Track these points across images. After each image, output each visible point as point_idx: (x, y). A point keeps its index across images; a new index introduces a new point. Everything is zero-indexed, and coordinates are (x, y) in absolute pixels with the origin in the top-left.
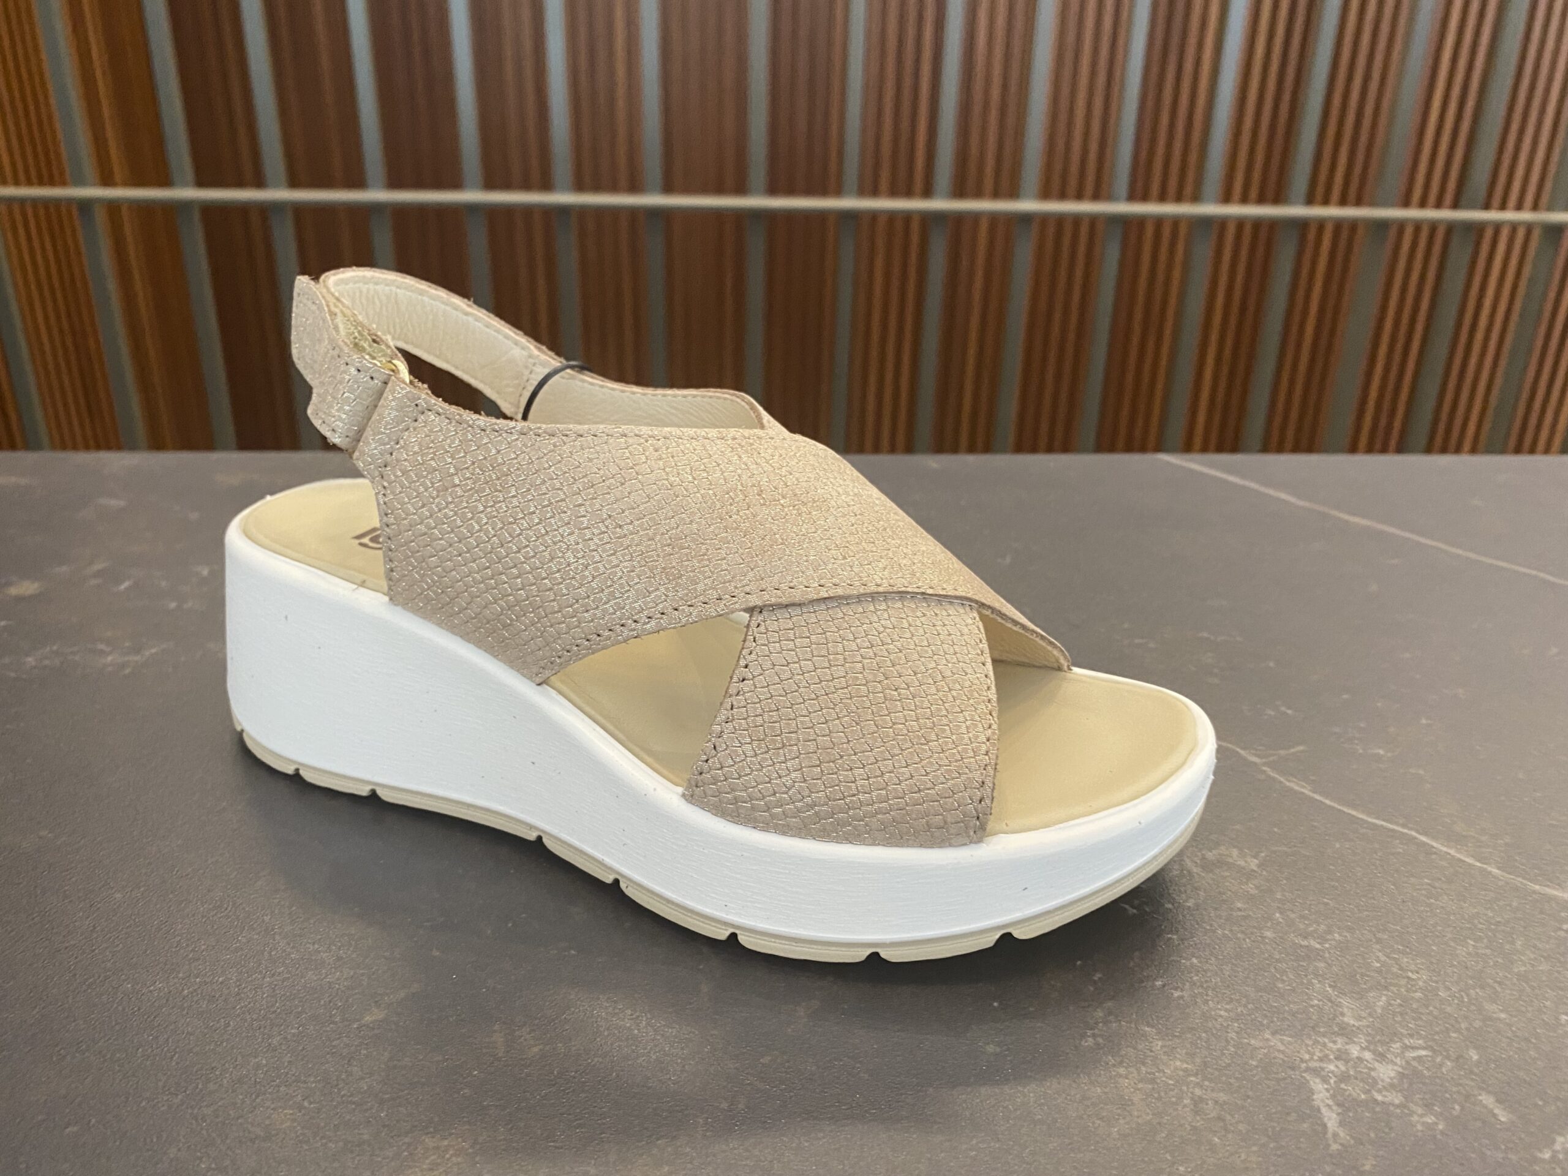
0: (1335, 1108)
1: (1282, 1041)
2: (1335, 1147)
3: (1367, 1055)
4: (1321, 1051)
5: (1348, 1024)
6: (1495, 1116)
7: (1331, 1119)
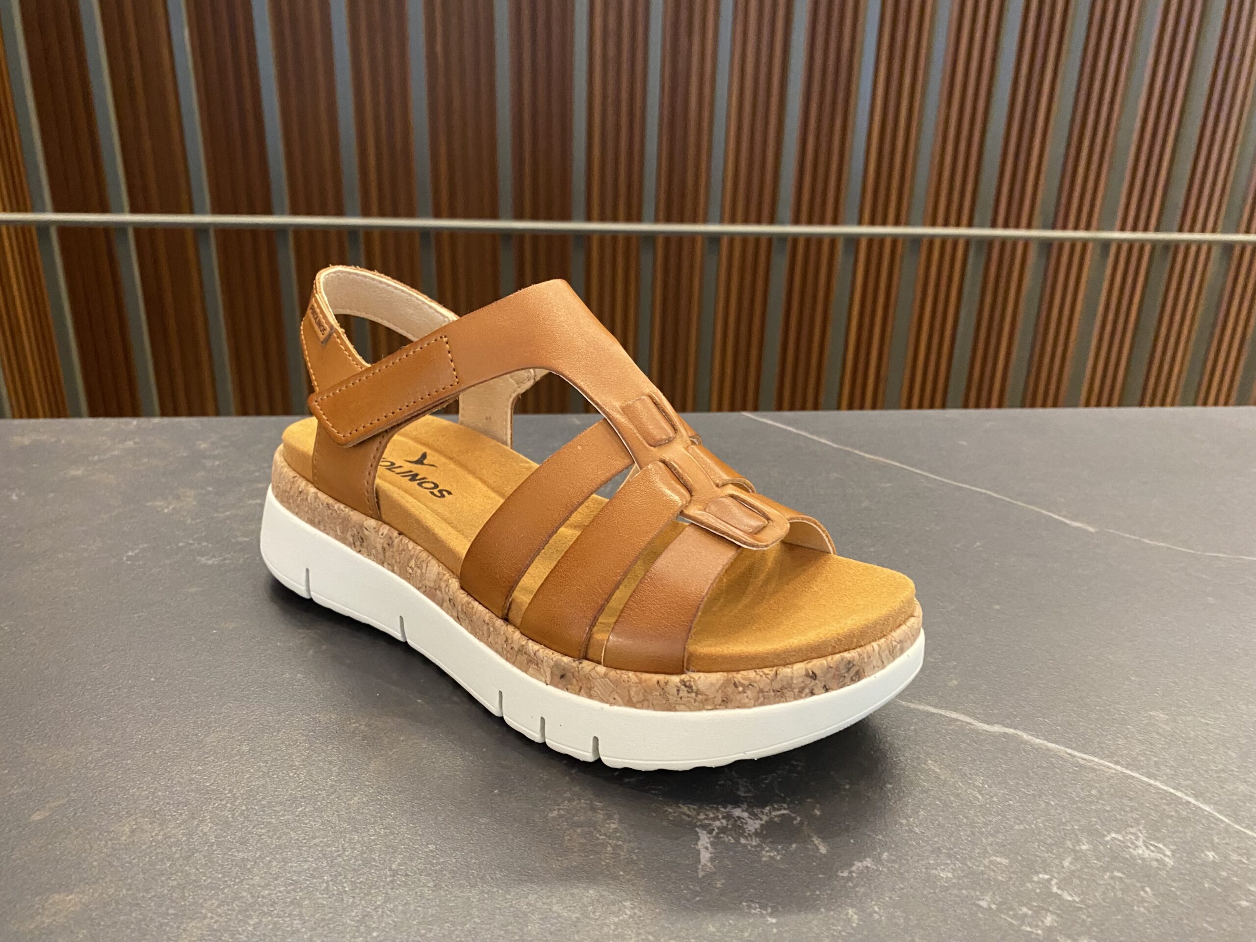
0: (710, 849)
1: (689, 809)
2: (701, 874)
3: (745, 815)
4: (714, 814)
5: (739, 796)
6: (818, 849)
7: (705, 856)
